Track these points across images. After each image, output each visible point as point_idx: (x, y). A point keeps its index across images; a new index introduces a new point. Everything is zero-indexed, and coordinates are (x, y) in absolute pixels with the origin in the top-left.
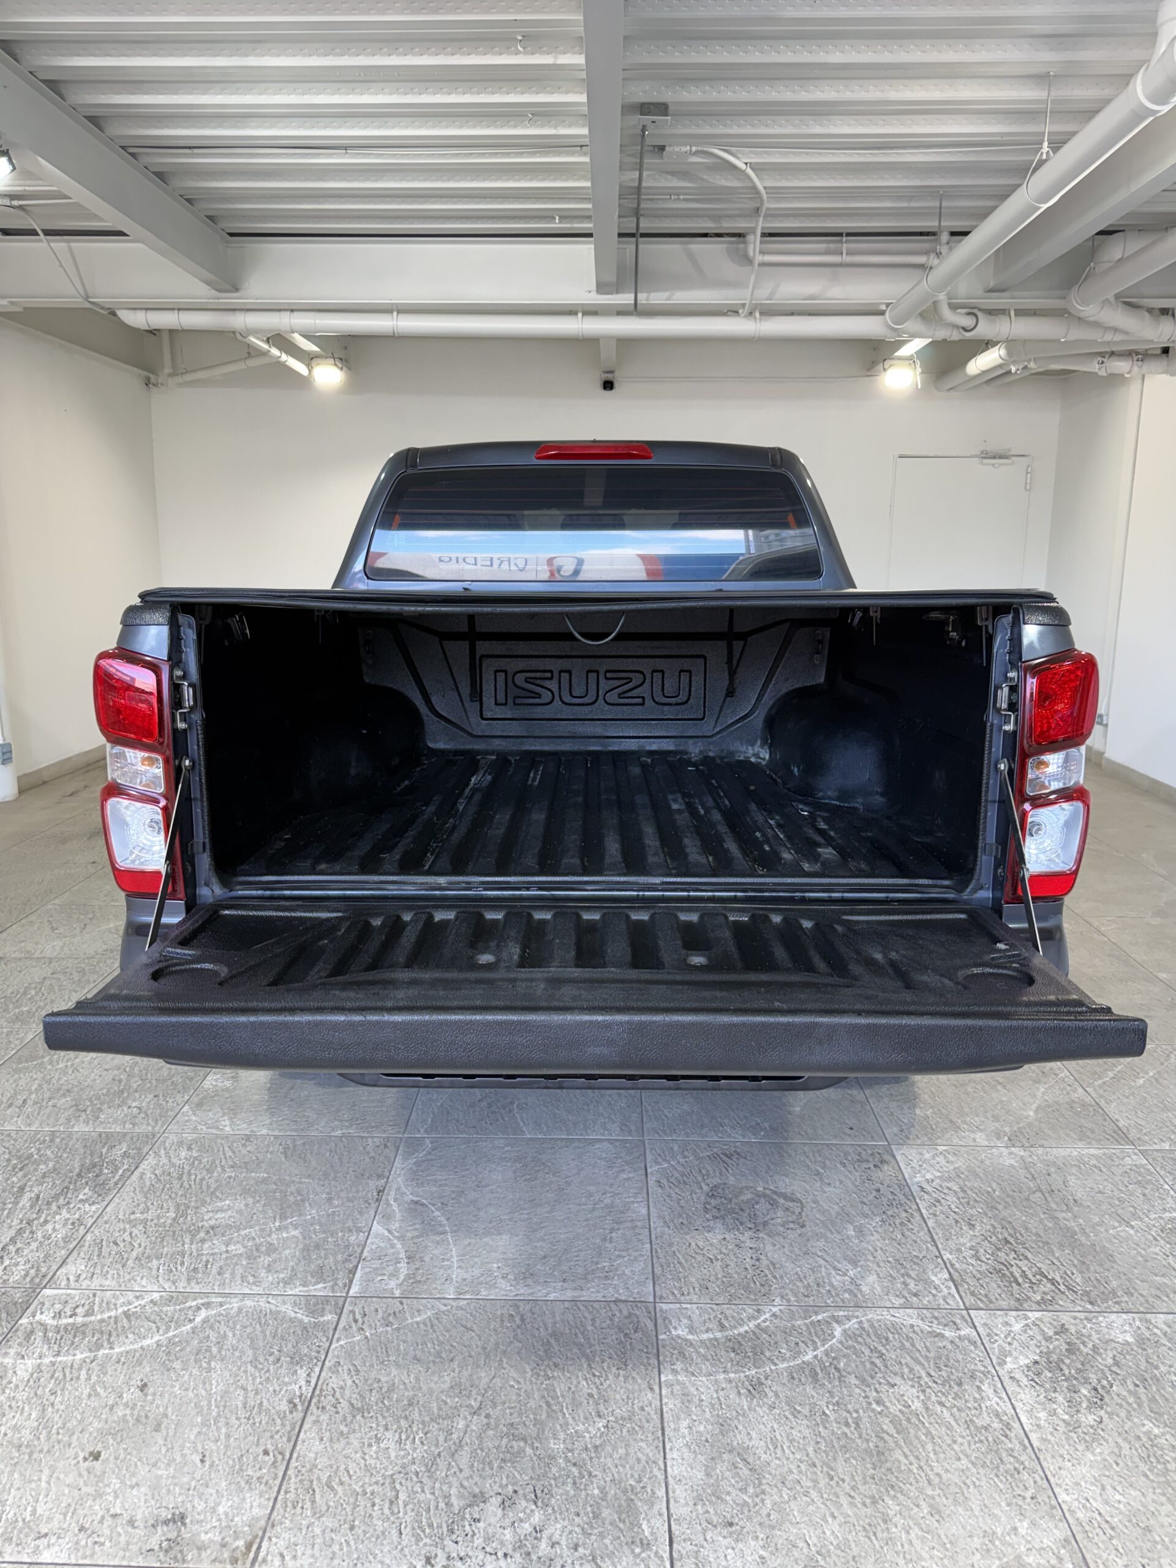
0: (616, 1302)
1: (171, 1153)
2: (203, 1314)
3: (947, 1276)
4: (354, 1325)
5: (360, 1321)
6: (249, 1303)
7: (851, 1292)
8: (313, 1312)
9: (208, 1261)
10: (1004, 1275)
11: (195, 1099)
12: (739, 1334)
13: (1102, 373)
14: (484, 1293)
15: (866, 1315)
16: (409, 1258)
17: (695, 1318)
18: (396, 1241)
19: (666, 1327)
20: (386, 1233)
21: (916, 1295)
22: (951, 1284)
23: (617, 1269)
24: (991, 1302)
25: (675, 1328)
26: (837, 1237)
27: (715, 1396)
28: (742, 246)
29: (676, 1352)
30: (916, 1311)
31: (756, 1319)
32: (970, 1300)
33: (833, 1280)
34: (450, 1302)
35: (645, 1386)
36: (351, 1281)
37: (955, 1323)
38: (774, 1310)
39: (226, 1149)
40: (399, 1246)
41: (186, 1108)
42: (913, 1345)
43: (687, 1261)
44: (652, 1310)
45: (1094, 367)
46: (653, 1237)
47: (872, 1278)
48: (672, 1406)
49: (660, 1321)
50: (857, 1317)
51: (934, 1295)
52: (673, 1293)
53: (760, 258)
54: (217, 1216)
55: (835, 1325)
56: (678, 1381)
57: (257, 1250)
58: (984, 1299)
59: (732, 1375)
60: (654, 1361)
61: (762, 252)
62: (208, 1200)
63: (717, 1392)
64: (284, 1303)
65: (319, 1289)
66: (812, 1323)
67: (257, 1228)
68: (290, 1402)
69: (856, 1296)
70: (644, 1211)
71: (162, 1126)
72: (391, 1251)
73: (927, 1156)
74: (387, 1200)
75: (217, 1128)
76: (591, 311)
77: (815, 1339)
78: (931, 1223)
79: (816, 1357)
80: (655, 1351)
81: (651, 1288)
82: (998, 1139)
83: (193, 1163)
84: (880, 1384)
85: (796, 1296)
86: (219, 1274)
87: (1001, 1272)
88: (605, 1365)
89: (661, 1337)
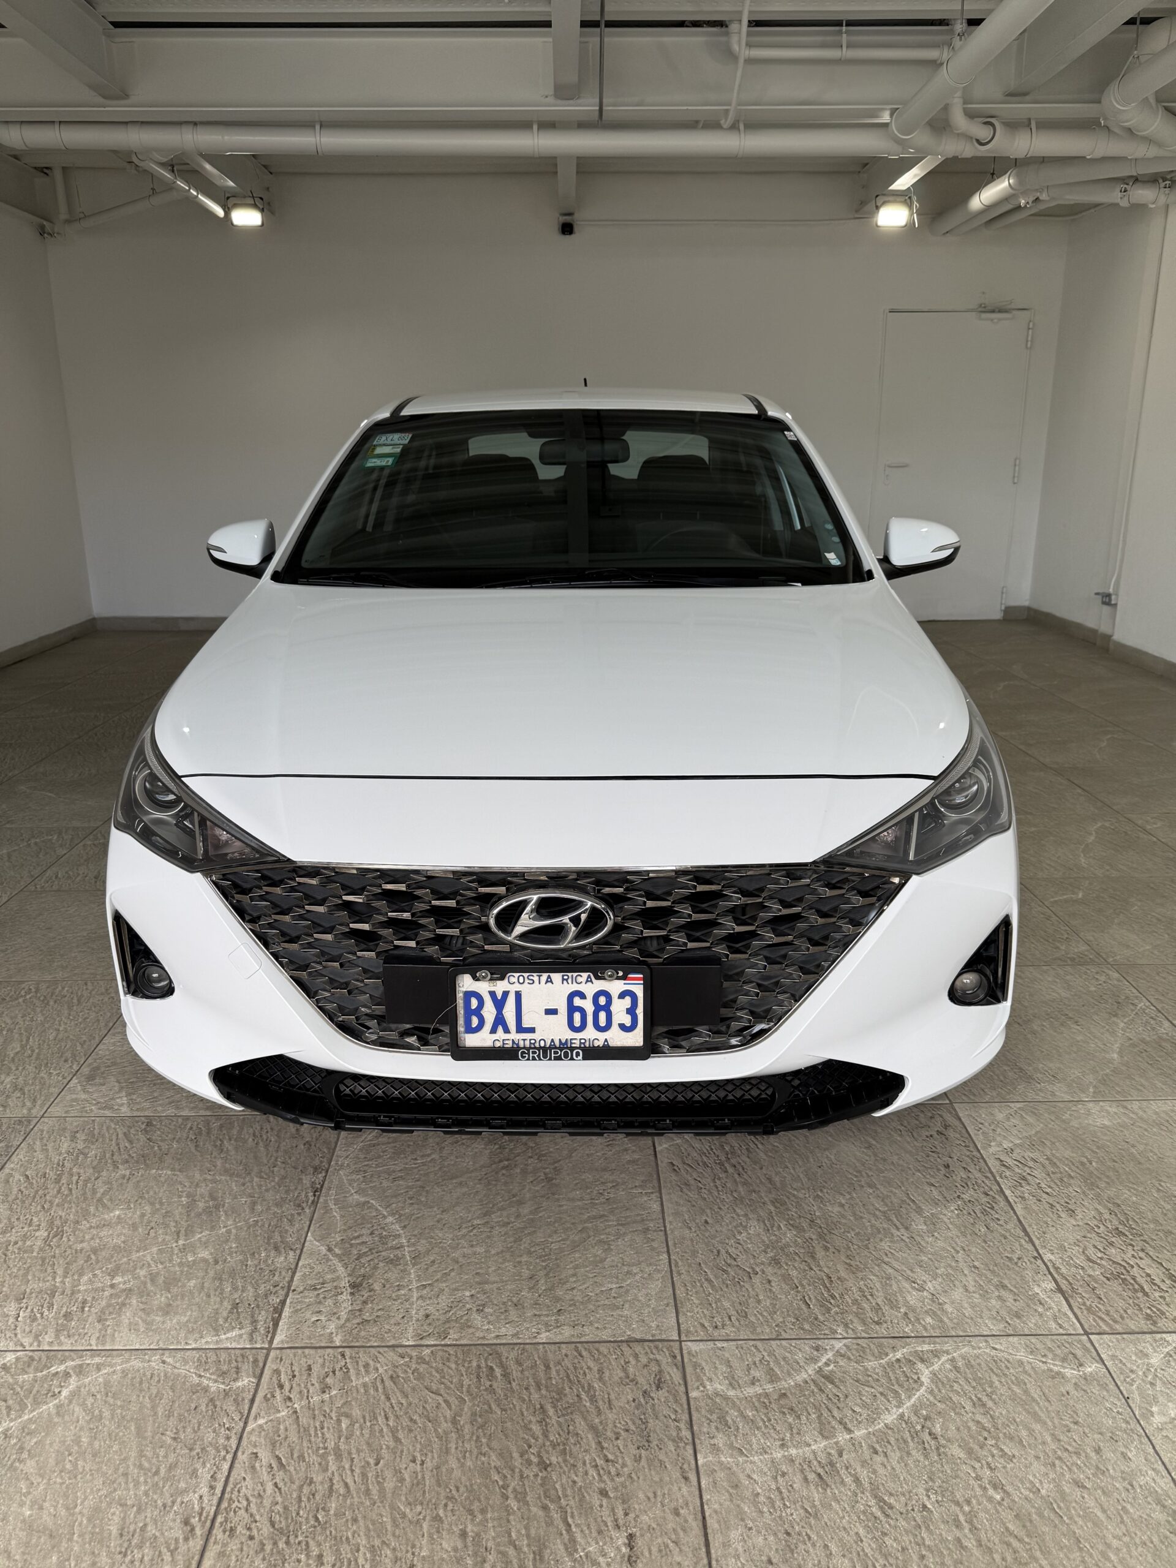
0: (629, 1341)
1: (50, 1147)
2: (73, 1382)
3: (1052, 1285)
4: (278, 1390)
5: (287, 1387)
6: (136, 1363)
7: (934, 1314)
8: (224, 1374)
9: (84, 1302)
10: (1124, 1280)
11: (86, 1070)
12: (797, 1385)
13: (1124, 203)
14: (453, 1336)
15: (958, 1348)
16: (353, 1286)
17: (735, 1363)
18: (335, 1261)
19: (698, 1378)
20: (323, 1249)
21: (1018, 1316)
22: (1059, 1297)
23: (627, 1291)
24: (1116, 1322)
25: (710, 1380)
26: (905, 1236)
27: (773, 1487)
28: (723, 39)
29: (714, 1417)
30: (1023, 1340)
31: (814, 1360)
32: (1089, 1321)
33: (909, 1298)
34: (408, 1350)
35: (676, 1474)
36: (276, 1325)
37: (1075, 1355)
38: (838, 1345)
39: (120, 1136)
40: (341, 1270)
41: (75, 1081)
42: (1026, 1392)
43: (716, 1277)
44: (677, 1352)
45: (1114, 196)
46: (670, 1243)
47: (957, 1294)
48: (716, 1506)
49: (689, 1370)
50: (947, 1352)
51: (1041, 1315)
52: (703, 1326)
53: (745, 53)
54: (102, 1234)
55: (920, 1365)
56: (721, 1463)
57: (152, 1280)
58: (1107, 1318)
59: (793, 1451)
60: (685, 1433)
61: (749, 45)
62: (92, 1209)
63: (775, 1478)
64: (185, 1361)
65: (233, 1338)
66: (890, 1364)
67: (155, 1249)
68: (186, 1522)
69: (941, 1321)
70: (656, 1207)
71: (42, 1106)
72: (329, 1276)
73: (1000, 1116)
74: (326, 1202)
75: (111, 1108)
76: (549, 125)
77: (896, 1387)
78: (1019, 1209)
79: (902, 1416)
80: (685, 1417)
81: (674, 1320)
82: (1084, 1092)
83: (78, 1156)
84: (993, 1456)
85: (864, 1323)
86: (99, 1321)
87: (1120, 1275)
88: (620, 1443)
89: (693, 1394)
